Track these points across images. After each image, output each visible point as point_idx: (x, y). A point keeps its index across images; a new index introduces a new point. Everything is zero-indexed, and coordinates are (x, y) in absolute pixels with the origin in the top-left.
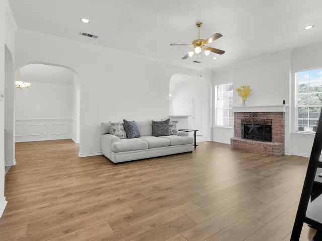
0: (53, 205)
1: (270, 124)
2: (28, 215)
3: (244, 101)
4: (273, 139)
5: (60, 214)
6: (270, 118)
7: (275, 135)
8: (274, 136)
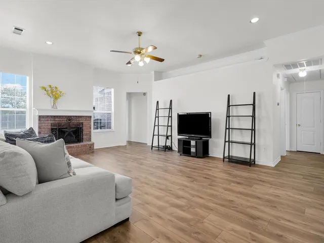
0: (277, 218)
1: (81, 126)
2: (304, 223)
3: (54, 103)
4: (84, 139)
5: (275, 207)
6: (81, 121)
7: (86, 135)
8: (84, 137)
